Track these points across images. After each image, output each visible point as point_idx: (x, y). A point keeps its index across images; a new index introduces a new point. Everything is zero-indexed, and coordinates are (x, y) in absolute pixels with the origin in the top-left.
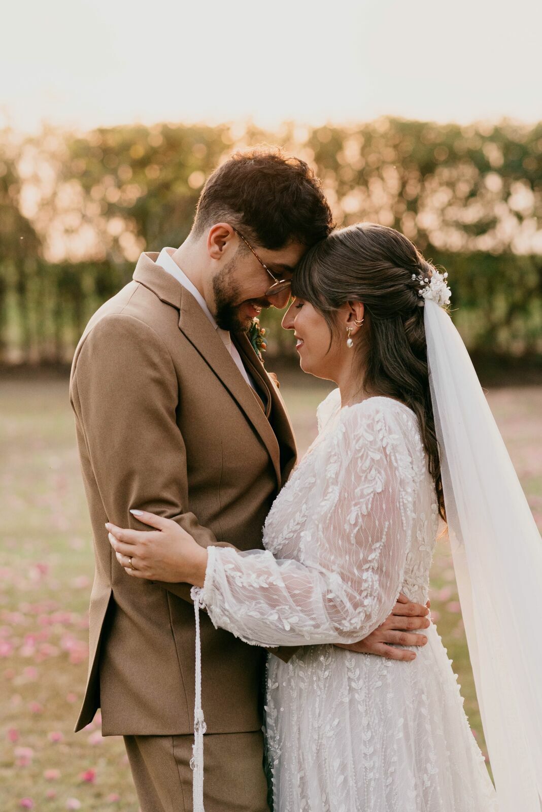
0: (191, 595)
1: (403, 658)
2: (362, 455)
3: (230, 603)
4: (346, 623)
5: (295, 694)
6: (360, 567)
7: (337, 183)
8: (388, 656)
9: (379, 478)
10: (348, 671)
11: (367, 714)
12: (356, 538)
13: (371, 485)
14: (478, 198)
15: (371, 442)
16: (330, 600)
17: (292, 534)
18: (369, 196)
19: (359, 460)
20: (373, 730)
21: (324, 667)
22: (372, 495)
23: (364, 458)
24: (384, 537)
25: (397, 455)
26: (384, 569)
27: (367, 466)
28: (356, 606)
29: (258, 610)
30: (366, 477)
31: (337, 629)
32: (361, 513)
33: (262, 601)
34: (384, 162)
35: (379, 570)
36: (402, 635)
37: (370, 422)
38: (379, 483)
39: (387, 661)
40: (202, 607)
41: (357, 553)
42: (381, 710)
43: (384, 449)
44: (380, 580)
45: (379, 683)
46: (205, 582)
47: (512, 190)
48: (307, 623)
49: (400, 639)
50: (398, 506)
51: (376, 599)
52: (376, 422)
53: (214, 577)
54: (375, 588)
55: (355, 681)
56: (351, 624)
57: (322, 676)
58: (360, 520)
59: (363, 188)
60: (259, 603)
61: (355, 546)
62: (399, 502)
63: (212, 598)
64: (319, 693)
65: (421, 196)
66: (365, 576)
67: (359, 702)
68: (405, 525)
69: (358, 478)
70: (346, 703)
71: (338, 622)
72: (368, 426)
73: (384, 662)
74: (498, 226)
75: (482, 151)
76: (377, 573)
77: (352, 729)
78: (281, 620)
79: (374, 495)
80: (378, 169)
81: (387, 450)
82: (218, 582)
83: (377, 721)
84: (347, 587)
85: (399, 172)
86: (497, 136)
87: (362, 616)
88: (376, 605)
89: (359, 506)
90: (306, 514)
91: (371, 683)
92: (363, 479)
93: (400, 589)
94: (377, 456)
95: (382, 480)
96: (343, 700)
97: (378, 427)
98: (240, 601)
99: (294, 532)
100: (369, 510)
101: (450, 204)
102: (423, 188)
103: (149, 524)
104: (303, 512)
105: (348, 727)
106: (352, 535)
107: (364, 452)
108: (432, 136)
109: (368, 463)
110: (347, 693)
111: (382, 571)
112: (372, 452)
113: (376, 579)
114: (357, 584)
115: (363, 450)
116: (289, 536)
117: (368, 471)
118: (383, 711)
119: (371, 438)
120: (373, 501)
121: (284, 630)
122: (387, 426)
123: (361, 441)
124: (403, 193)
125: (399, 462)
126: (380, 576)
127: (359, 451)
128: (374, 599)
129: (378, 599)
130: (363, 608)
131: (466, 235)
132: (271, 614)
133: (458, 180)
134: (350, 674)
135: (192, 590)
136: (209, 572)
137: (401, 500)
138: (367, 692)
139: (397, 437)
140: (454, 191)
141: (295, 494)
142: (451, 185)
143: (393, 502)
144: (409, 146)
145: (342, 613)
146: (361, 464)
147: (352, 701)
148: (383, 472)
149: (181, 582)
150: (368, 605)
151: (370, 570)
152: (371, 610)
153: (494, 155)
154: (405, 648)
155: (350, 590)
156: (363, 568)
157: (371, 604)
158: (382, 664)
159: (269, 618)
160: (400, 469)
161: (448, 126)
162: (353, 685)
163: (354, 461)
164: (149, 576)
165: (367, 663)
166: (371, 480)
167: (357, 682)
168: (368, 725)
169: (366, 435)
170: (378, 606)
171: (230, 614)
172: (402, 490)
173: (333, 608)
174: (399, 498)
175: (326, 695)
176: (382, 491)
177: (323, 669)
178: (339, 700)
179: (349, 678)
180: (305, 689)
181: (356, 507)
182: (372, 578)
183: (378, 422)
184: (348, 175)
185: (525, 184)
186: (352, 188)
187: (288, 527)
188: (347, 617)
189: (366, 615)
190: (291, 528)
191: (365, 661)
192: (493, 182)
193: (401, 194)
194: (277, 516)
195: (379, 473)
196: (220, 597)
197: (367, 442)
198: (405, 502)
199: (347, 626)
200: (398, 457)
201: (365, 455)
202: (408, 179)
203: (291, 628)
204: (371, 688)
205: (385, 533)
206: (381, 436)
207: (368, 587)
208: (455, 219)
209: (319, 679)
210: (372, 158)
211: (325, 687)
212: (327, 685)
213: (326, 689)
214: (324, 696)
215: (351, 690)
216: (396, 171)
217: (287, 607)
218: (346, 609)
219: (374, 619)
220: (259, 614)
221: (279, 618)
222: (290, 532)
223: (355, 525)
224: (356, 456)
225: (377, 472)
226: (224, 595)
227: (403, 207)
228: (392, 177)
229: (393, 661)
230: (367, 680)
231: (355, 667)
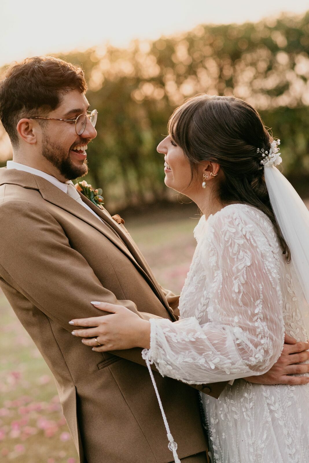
0: (143, 356)
1: (301, 383)
2: (231, 244)
3: (170, 356)
4: (252, 359)
5: (231, 424)
6: (251, 320)
7: (175, 77)
8: (291, 383)
9: (246, 256)
10: (266, 399)
11: (285, 426)
12: (242, 301)
13: (242, 262)
14: (273, 71)
15: (234, 233)
16: (239, 345)
17: (202, 314)
18: (198, 81)
19: (230, 248)
20: (292, 436)
21: (249, 400)
22: (245, 268)
23: (233, 245)
24: (261, 295)
25: (254, 237)
26: (268, 317)
27: (236, 250)
28: (256, 346)
29: (190, 357)
30: (237, 258)
31: (248, 365)
32: (241, 283)
33: (192, 351)
34: (205, 57)
35: (265, 318)
36: (297, 367)
37: (230, 220)
38: (247, 259)
39: (291, 387)
40: (152, 363)
41: (246, 312)
42: (295, 421)
43: (245, 236)
44: (268, 326)
45: (290, 403)
46: (151, 343)
47: (296, 61)
48: (225, 362)
49: (296, 371)
50: (265, 272)
51: (269, 338)
52: (234, 220)
53: (156, 339)
54: (266, 331)
55: (272, 405)
56: (256, 358)
57: (249, 407)
58: (242, 288)
59: (193, 76)
60: (191, 352)
61: (243, 307)
62: (265, 269)
63: (157, 354)
64: (248, 419)
65: (234, 76)
66: (256, 324)
67: (278, 419)
68: (273, 284)
69: (232, 260)
70: (270, 421)
71: (247, 360)
72: (230, 222)
73: (289, 388)
74: (291, 88)
75: (271, 38)
76: (264, 321)
77: (277, 439)
78: (208, 363)
79: (246, 268)
80: (201, 62)
81: (247, 236)
82: (160, 341)
83: (293, 430)
84: (247, 334)
85: (216, 61)
86: (280, 26)
87: (262, 351)
88: (270, 343)
89: (238, 279)
90: (207, 297)
91: (283, 404)
92: (236, 260)
93: (284, 329)
94: (242, 242)
95: (248, 256)
96: (267, 420)
97: (237, 222)
98: (177, 353)
99: (203, 311)
100: (246, 279)
101: (255, 78)
102: (235, 70)
103: (106, 311)
104: (205, 296)
105: (275, 438)
106: (239, 300)
107: (232, 240)
108: (235, 33)
109: (236, 248)
110: (269, 414)
111: (267, 319)
112: (237, 239)
113: (265, 324)
114: (252, 331)
115: (231, 240)
116: (200, 316)
117: (238, 253)
118: (296, 422)
119: (234, 230)
120: (246, 273)
121: (211, 369)
122: (243, 221)
123: (228, 234)
124: (222, 76)
125: (257, 242)
126: (267, 323)
127: (228, 241)
128: (267, 339)
129: (270, 338)
130: (261, 346)
131: (269, 97)
132: (200, 359)
133: (258, 60)
134: (268, 401)
135: (142, 353)
136: (152, 335)
137: (266, 268)
138: (283, 410)
139: (251, 226)
140: (256, 69)
141: (196, 286)
142: (253, 64)
143: (261, 270)
144: (220, 43)
145: (249, 353)
146: (232, 250)
147: (273, 419)
148: (248, 251)
149: (134, 347)
150: (264, 343)
151: (259, 320)
152: (268, 347)
153: (280, 39)
154: (301, 376)
155: (250, 336)
156: (253, 321)
157: (266, 342)
158: (289, 389)
159: (199, 361)
160: (259, 246)
161: (244, 25)
162: (272, 408)
163: (226, 249)
164: (111, 347)
165: (278, 391)
166: (241, 259)
167: (274, 405)
168: (288, 434)
169: (229, 229)
170: (271, 343)
171: (171, 363)
172: (265, 260)
173: (242, 350)
174: (264, 267)
175: (254, 419)
176: (251, 264)
177: (248, 402)
178: (264, 420)
179: (268, 404)
180: (238, 419)
181: (236, 280)
182: (262, 325)
183: (235, 219)
184: (182, 70)
185: (304, 56)
186: (186, 78)
187: (198, 309)
188: (252, 354)
189: (265, 351)
190: (200, 309)
191: (276, 390)
192: (282, 58)
193: (221, 77)
194: (188, 305)
195: (246, 252)
196: (163, 352)
197: (231, 234)
198: (269, 268)
199: (253, 361)
200: (256, 240)
201: (233, 243)
202: (223, 66)
203: (215, 367)
204: (284, 408)
205: (261, 292)
206: (240, 228)
207: (261, 331)
208: (260, 87)
209: (247, 410)
210: (196, 55)
211: (252, 414)
212: (253, 412)
213: (253, 415)
214: (253, 421)
215: (271, 411)
216: (214, 62)
217: (210, 353)
218: (250, 349)
219: (271, 353)
220: (192, 359)
221: (206, 361)
222: (200, 313)
223: (239, 292)
224: (227, 246)
225: (244, 252)
226: (166, 350)
227: (223, 85)
228: (212, 65)
229: (296, 386)
230: (281, 402)
231: (270, 396)
